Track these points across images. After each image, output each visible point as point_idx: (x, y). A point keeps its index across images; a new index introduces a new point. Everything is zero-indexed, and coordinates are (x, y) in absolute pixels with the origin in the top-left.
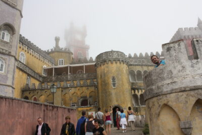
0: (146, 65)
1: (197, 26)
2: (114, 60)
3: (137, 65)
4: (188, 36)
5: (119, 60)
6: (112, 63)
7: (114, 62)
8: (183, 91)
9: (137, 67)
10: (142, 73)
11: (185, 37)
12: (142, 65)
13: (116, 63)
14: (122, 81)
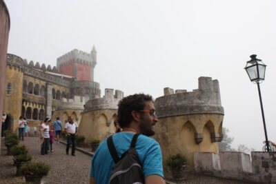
0: (39, 79)
1: (90, 53)
2: (14, 66)
3: (32, 76)
4: (81, 60)
5: (19, 67)
6: (11, 68)
7: (13, 68)
8: (111, 109)
9: (30, 78)
10: (34, 85)
11: (78, 59)
12: (35, 78)
13: (15, 69)
14: (18, 90)
